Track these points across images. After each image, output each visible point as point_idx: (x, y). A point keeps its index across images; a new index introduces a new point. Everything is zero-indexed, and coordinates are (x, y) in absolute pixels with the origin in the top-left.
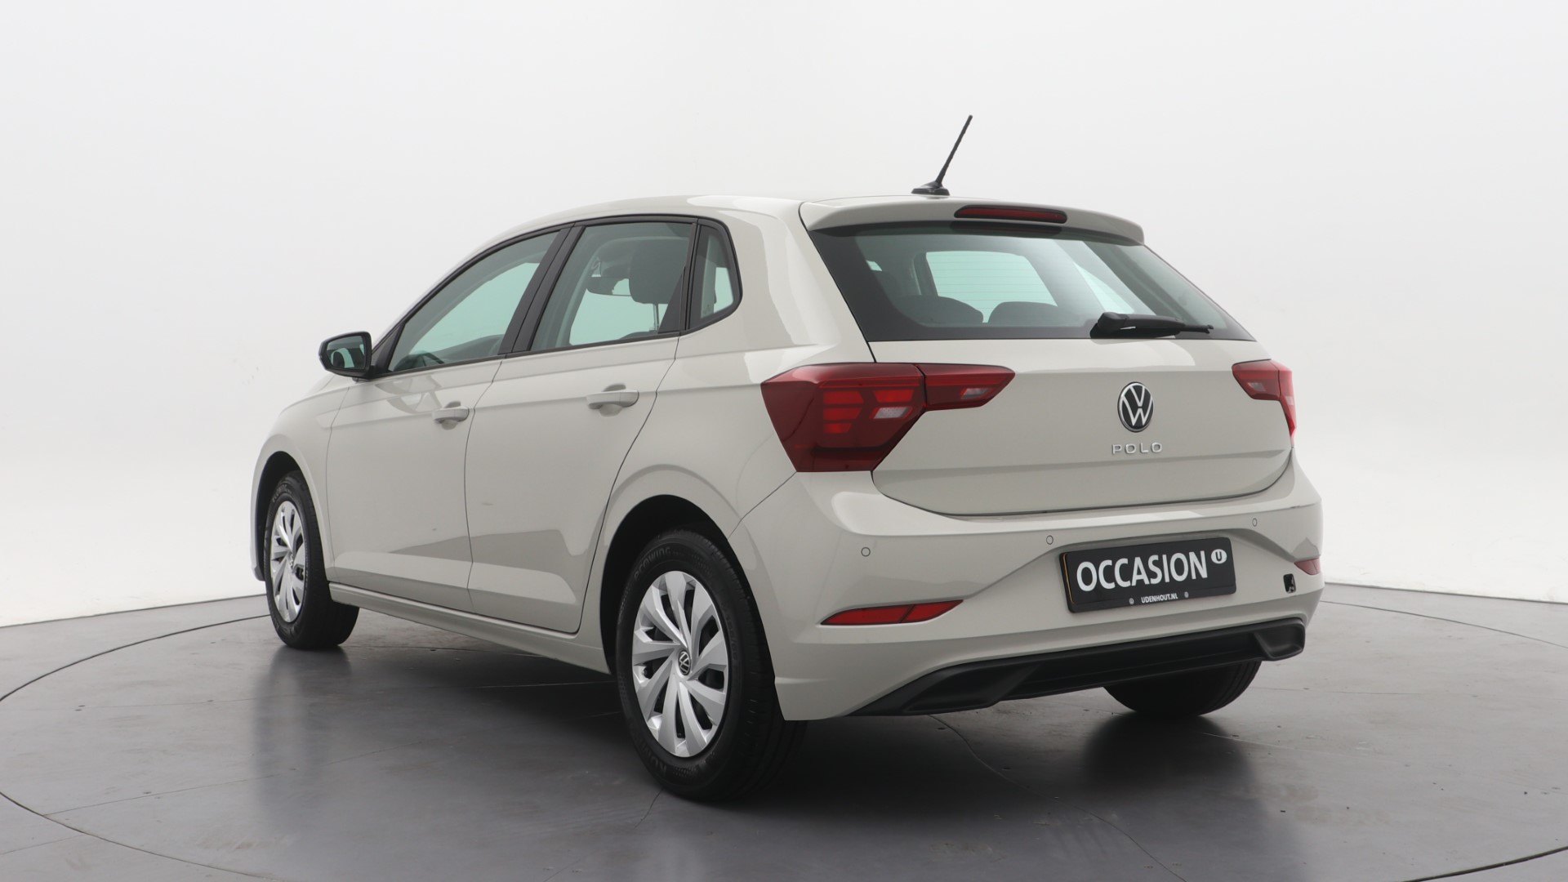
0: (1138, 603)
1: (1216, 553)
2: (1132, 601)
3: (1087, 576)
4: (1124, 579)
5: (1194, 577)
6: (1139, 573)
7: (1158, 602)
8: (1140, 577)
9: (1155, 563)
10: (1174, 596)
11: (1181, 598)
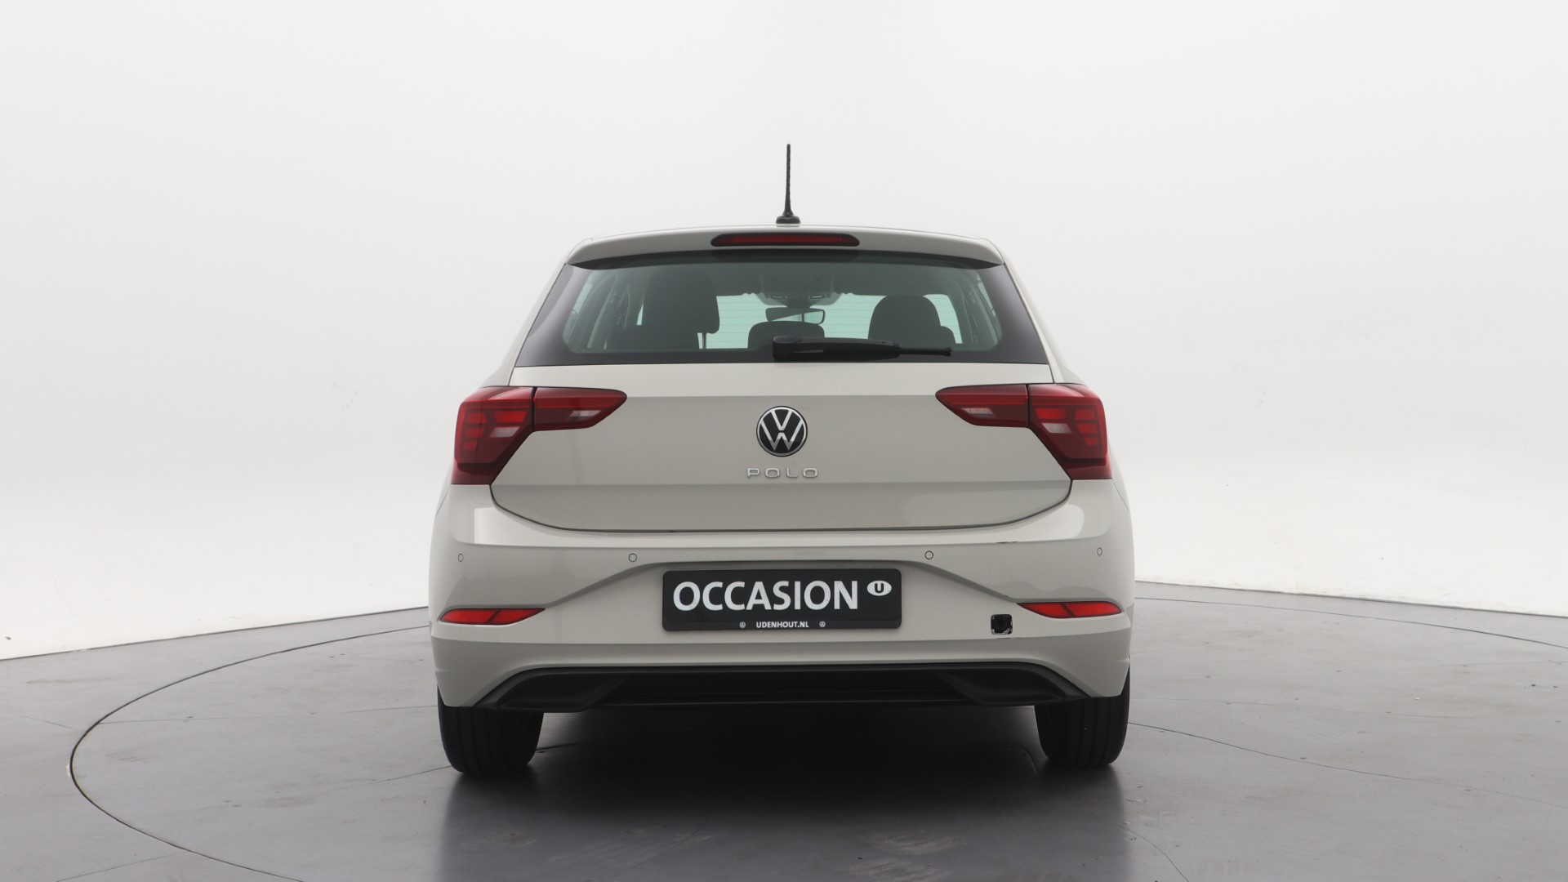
0: (751, 627)
1: (876, 585)
2: (743, 625)
3: (687, 596)
4: (735, 600)
5: (837, 606)
6: (759, 597)
7: (780, 628)
8: (759, 602)
9: (782, 589)
10: (803, 624)
11: (814, 626)
